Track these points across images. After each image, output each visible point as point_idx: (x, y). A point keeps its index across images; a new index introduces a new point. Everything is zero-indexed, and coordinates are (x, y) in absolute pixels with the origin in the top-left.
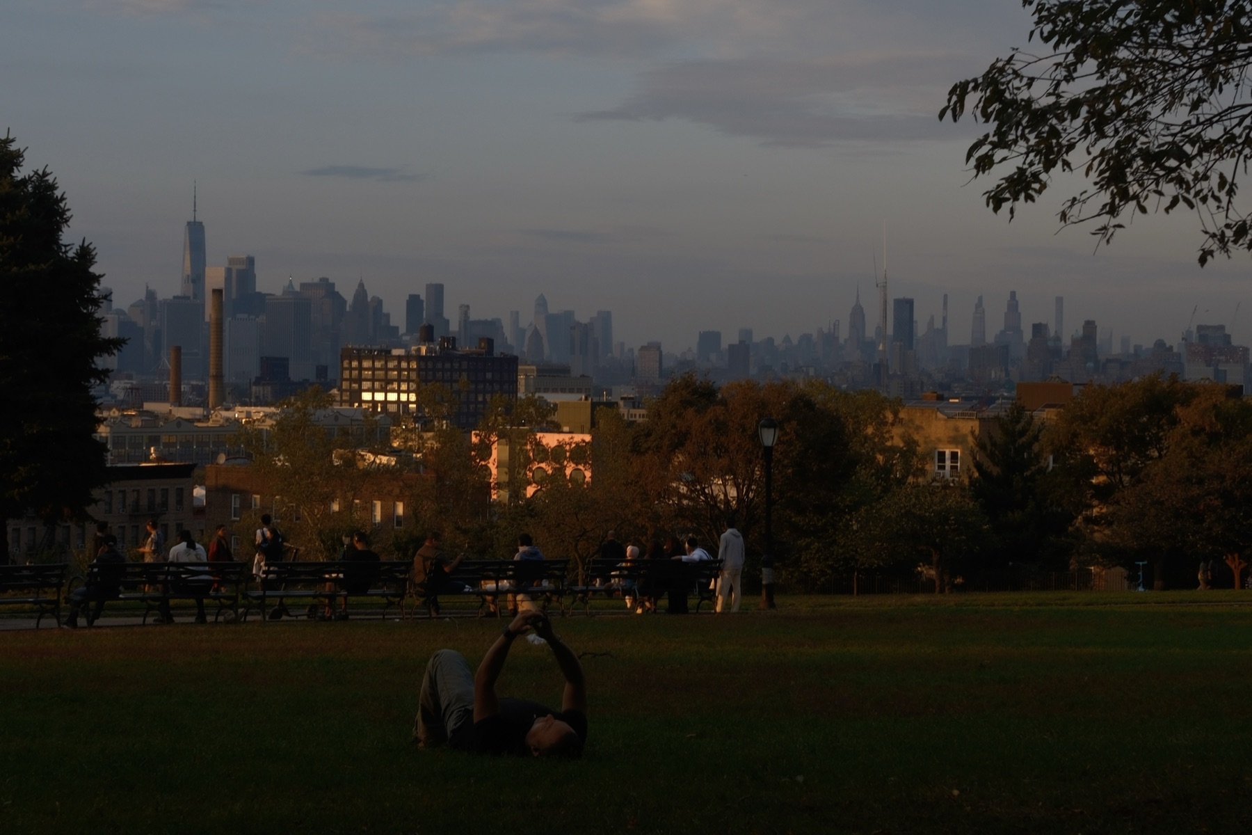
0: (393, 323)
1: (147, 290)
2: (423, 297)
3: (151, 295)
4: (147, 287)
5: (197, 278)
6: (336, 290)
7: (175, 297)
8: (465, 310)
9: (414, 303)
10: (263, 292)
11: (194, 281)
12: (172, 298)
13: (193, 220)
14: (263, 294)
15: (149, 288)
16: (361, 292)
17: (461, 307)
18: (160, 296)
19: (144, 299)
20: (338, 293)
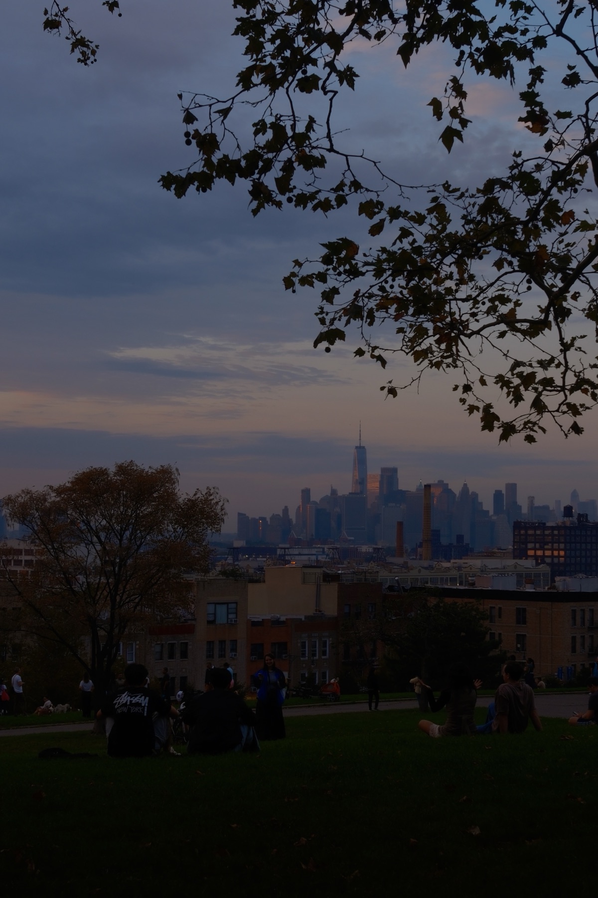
0: (485, 508)
1: (332, 489)
2: (504, 492)
3: (334, 492)
4: (332, 487)
5: (362, 482)
6: (449, 488)
7: (350, 493)
8: (531, 499)
9: (498, 495)
10: (403, 490)
11: (360, 483)
12: (348, 494)
13: (359, 445)
14: (404, 491)
15: (333, 488)
16: (465, 488)
17: (529, 498)
18: (340, 493)
19: (329, 495)
20: (450, 489)
